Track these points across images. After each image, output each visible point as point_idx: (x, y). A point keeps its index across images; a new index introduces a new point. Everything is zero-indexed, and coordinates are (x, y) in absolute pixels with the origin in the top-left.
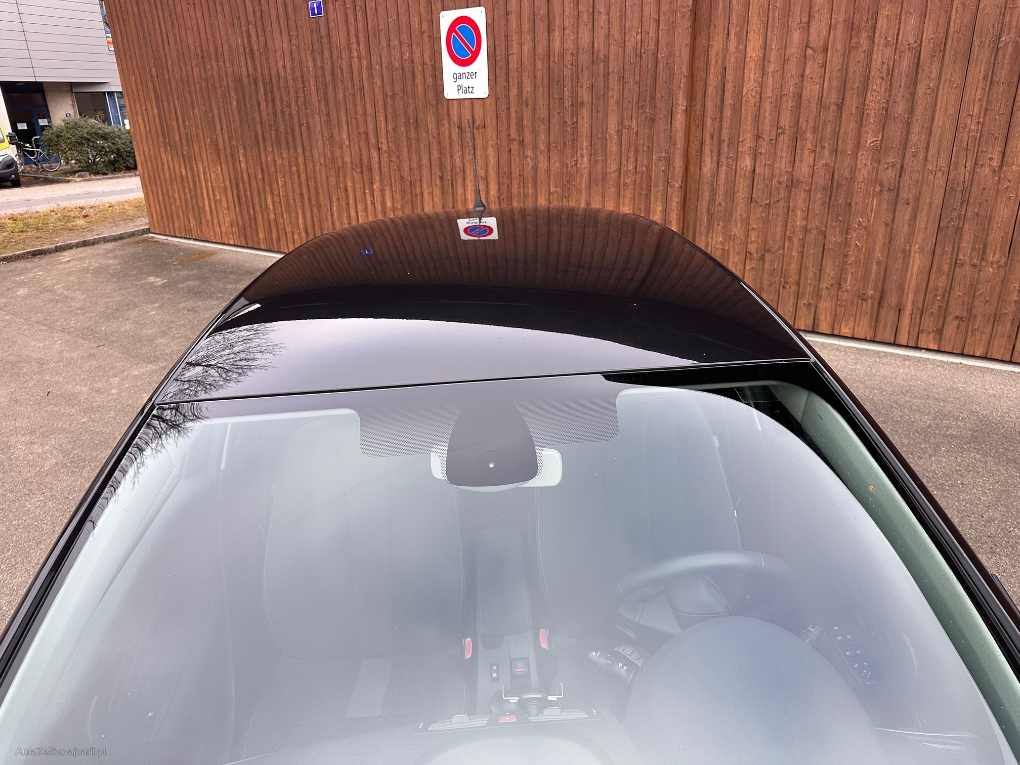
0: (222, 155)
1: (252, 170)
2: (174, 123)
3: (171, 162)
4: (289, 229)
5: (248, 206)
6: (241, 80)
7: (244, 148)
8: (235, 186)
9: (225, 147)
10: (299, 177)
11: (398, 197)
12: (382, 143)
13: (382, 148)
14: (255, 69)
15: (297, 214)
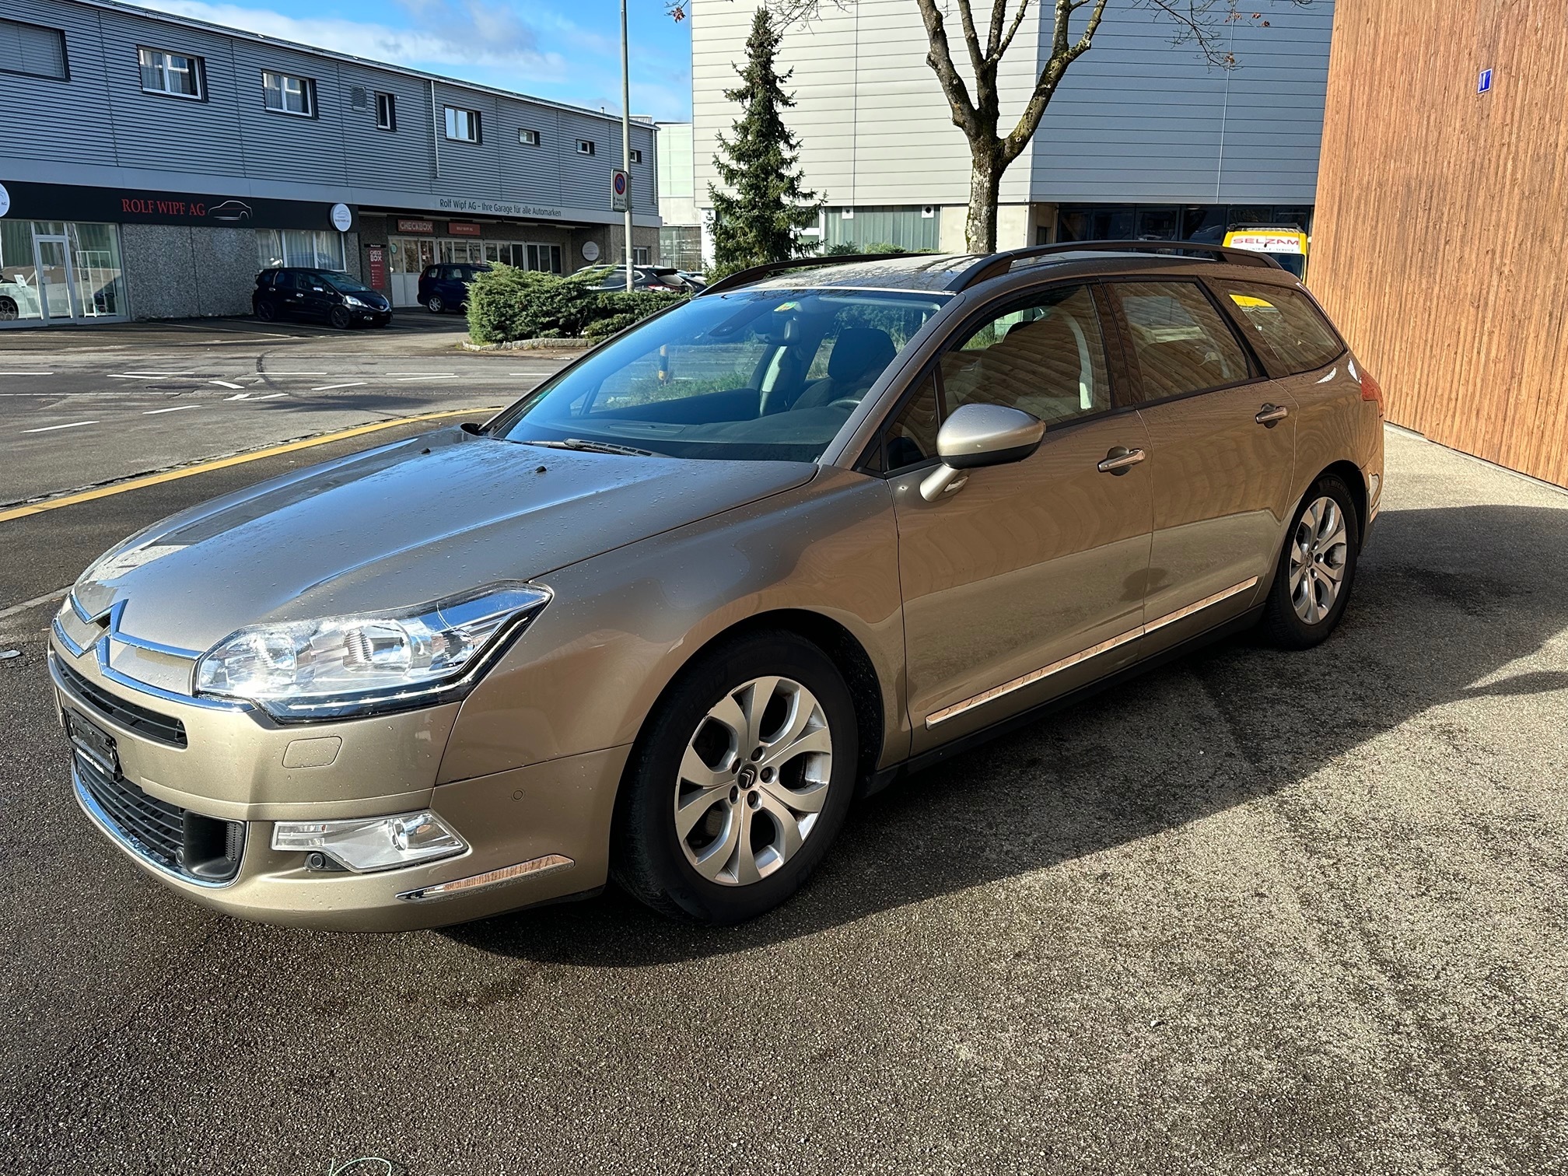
0: (1373, 285)
1: (1392, 307)
2: (1344, 244)
3: (1330, 296)
4: (1404, 390)
5: (1378, 356)
6: (1408, 186)
7: (1392, 275)
8: (1373, 329)
9: (1377, 276)
10: (1429, 315)
11: (1504, 344)
12: (1505, 264)
13: (1504, 271)
14: (1424, 169)
15: (1416, 370)
